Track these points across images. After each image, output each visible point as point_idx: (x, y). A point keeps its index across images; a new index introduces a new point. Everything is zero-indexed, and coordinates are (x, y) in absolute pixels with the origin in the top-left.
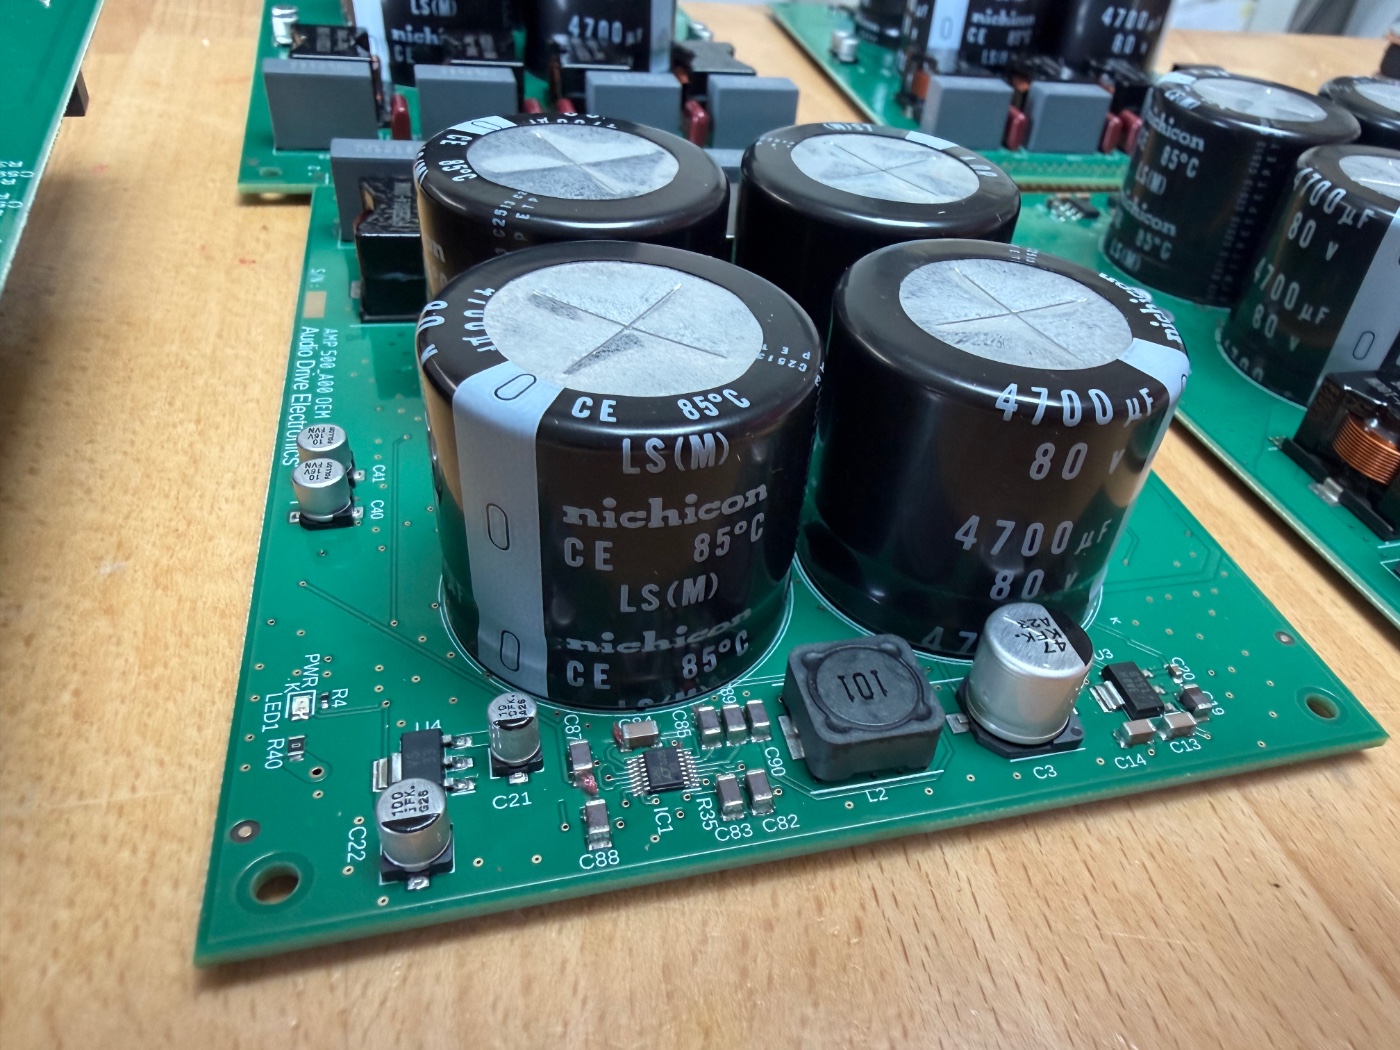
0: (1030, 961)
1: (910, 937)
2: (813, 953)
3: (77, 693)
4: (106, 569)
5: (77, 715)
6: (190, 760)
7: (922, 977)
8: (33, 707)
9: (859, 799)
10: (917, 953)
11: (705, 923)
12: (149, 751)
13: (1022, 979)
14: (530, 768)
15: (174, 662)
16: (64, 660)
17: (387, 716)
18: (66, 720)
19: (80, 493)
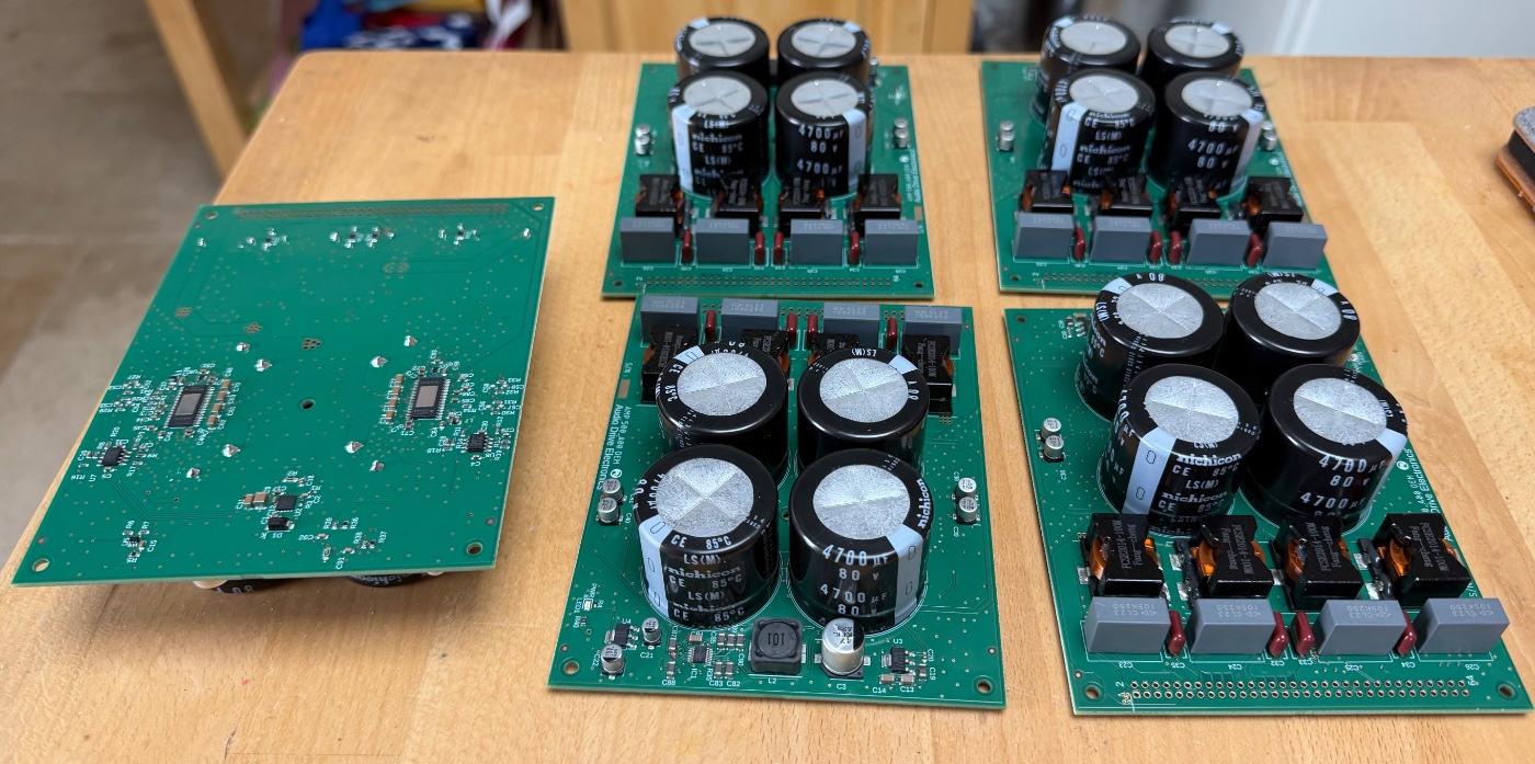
0: (806, 753)
1: (767, 734)
2: (732, 731)
3: (520, 582)
4: (531, 529)
5: (520, 592)
6: (552, 616)
7: (765, 748)
8: (506, 586)
9: (765, 680)
10: (767, 740)
11: (700, 712)
12: (540, 610)
13: (799, 758)
14: (655, 645)
15: (550, 575)
16: (516, 567)
17: (614, 614)
18: (516, 592)
19: (524, 489)
